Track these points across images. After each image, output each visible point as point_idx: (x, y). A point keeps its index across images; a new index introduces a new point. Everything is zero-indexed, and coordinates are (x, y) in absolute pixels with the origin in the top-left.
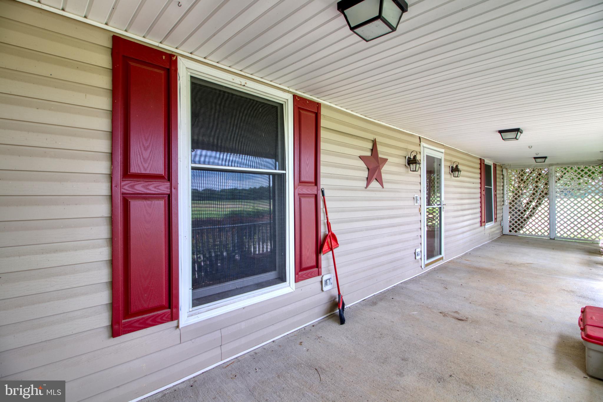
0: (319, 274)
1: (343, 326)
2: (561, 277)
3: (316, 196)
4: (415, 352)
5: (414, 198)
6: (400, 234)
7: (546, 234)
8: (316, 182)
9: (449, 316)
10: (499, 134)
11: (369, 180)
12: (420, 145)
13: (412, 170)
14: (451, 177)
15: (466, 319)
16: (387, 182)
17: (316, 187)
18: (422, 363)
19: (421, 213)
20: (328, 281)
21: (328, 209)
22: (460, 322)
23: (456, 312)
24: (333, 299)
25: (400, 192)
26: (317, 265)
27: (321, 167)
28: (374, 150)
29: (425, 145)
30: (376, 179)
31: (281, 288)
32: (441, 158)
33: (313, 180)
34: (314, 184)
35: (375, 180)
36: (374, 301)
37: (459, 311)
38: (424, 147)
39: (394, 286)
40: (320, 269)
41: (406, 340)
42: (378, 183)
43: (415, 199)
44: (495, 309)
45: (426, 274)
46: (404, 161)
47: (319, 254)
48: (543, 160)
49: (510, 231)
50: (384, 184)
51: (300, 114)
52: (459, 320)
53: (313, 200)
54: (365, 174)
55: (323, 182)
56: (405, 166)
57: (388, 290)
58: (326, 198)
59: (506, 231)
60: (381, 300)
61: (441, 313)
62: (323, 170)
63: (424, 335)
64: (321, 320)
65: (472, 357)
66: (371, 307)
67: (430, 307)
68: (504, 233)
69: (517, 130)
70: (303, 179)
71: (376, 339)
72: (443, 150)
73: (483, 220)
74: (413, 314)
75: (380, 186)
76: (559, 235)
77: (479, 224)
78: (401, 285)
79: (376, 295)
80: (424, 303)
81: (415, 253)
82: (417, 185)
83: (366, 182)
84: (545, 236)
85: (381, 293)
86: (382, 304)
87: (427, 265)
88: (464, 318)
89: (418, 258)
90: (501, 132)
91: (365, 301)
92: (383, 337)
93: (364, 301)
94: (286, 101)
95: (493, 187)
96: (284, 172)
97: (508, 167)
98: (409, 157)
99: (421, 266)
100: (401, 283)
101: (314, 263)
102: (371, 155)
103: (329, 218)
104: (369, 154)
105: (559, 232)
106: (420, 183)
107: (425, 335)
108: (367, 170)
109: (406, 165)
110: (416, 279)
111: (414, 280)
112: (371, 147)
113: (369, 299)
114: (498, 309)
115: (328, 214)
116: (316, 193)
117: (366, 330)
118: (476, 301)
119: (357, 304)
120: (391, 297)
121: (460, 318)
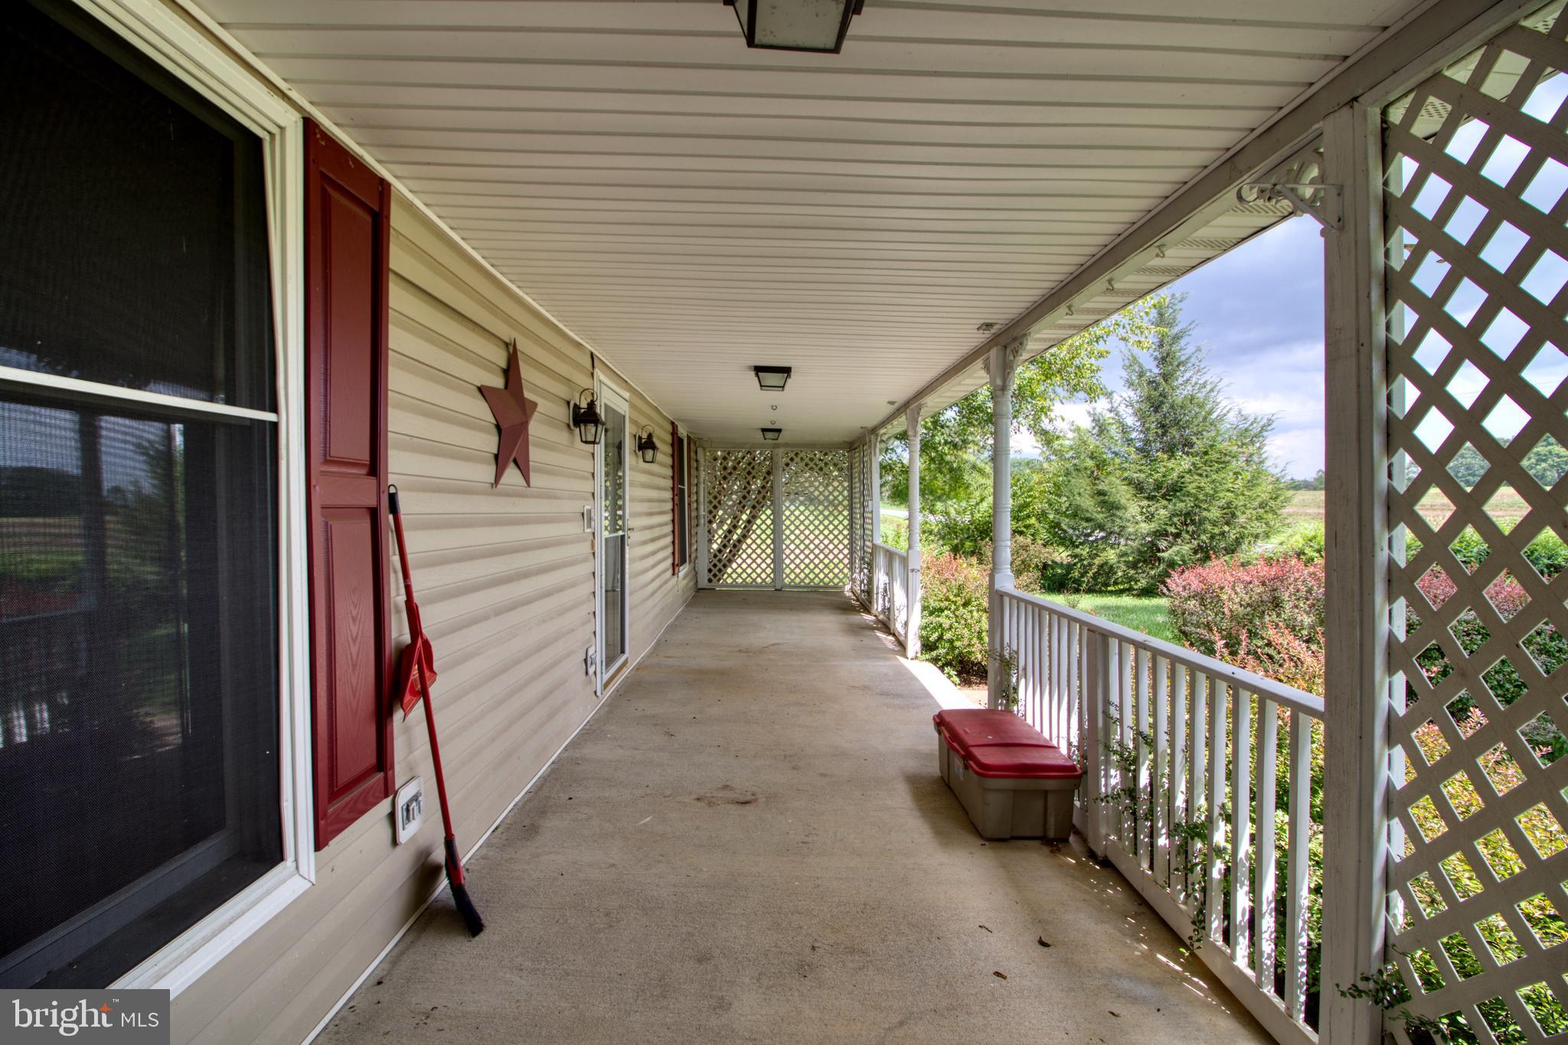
0: (388, 790)
1: (482, 936)
2: (835, 663)
3: (374, 513)
4: (713, 926)
5: (583, 514)
6: (560, 615)
7: (768, 580)
8: (375, 466)
9: (719, 803)
10: (753, 373)
11: (500, 461)
12: (592, 374)
13: (584, 439)
14: (637, 462)
15: (753, 797)
16: (539, 471)
17: (372, 481)
18: (743, 946)
19: (594, 554)
20: (414, 804)
21: (409, 558)
22: (747, 807)
23: (726, 787)
24: (423, 860)
25: (559, 498)
26: (383, 761)
27: (390, 410)
28: (511, 372)
29: (603, 377)
30: (515, 461)
31: (268, 893)
32: (623, 413)
33: (365, 456)
34: (364, 471)
35: (512, 465)
36: (525, 823)
37: (729, 783)
38: (600, 381)
39: (553, 763)
40: (390, 773)
41: (674, 902)
42: (518, 472)
43: (586, 517)
44: (785, 757)
45: (606, 709)
46: (564, 414)
47: (388, 721)
48: (776, 434)
49: (710, 581)
50: (532, 475)
51: (326, 202)
52: (742, 803)
53: (366, 525)
54: (490, 443)
55: (399, 465)
56: (566, 428)
57: (544, 779)
58: (403, 518)
59: (703, 582)
60: (543, 812)
61: (698, 799)
62: (397, 422)
63: (701, 870)
64: (397, 950)
65: (819, 882)
66: (529, 843)
67: (668, 792)
68: (699, 587)
69: (786, 371)
70: (336, 452)
71: (602, 935)
72: (627, 395)
73: (676, 562)
74: (645, 824)
75: (522, 482)
76: (787, 581)
77: (670, 572)
78: (566, 754)
79: (520, 804)
80: (650, 785)
81: (586, 660)
82: (587, 479)
83: (493, 468)
84: (767, 586)
85: (529, 792)
86: (553, 824)
87: (606, 685)
88: (749, 798)
89: (591, 670)
90: (759, 370)
91: (499, 830)
92: (618, 921)
93: (496, 833)
94: (275, 130)
95: (686, 487)
96: (270, 417)
97: (705, 445)
98: (575, 405)
99: (595, 692)
100: (565, 749)
101: (371, 759)
102: (506, 386)
103: (415, 588)
104: (497, 382)
105: (788, 576)
106: (593, 474)
107: (705, 869)
108: (494, 431)
109: (568, 425)
110: (593, 728)
111: (591, 733)
112: (503, 364)
113: (508, 821)
114: (790, 756)
115: (412, 573)
116: (373, 503)
117: (561, 921)
118: (744, 749)
119: (484, 851)
120: (564, 797)
121: (742, 799)
